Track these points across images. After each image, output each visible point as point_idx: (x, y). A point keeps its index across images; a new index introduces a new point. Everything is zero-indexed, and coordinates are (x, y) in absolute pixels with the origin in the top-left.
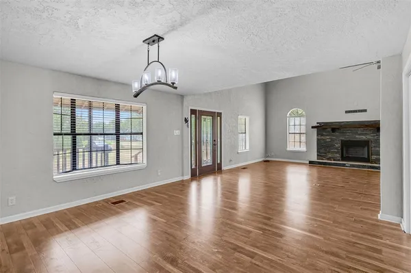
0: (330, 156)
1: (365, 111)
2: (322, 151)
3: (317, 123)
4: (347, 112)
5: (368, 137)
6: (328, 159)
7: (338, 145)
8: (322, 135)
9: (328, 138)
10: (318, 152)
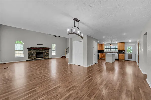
0: (33, 57)
1: (42, 45)
2: (31, 56)
3: (29, 47)
4: (38, 44)
5: (43, 51)
6: (32, 59)
7: (35, 54)
8: (30, 51)
9: (32, 52)
10: (29, 56)
